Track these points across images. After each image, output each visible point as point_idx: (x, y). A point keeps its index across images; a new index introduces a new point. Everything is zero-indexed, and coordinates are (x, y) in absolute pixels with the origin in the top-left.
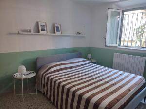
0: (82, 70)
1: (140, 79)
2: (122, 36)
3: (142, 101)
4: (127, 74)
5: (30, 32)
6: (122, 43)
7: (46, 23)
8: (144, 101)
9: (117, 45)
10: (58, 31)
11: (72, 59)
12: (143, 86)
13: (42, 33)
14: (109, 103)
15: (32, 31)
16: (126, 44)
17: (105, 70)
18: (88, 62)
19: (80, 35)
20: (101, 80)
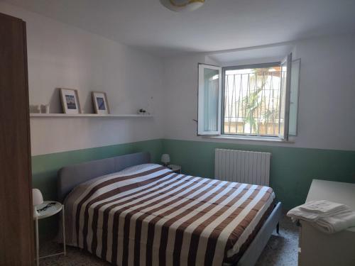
0: (161, 188)
1: (267, 192)
2: (227, 114)
3: (275, 233)
4: (244, 186)
5: (44, 110)
6: (226, 130)
7: (76, 91)
8: (278, 232)
9: (219, 132)
10: (102, 107)
11: (134, 168)
12: (273, 205)
13: (69, 112)
14: (232, 234)
15: (48, 109)
16: (233, 130)
17: (196, 182)
18: (167, 170)
19: (145, 115)
20: (204, 202)
